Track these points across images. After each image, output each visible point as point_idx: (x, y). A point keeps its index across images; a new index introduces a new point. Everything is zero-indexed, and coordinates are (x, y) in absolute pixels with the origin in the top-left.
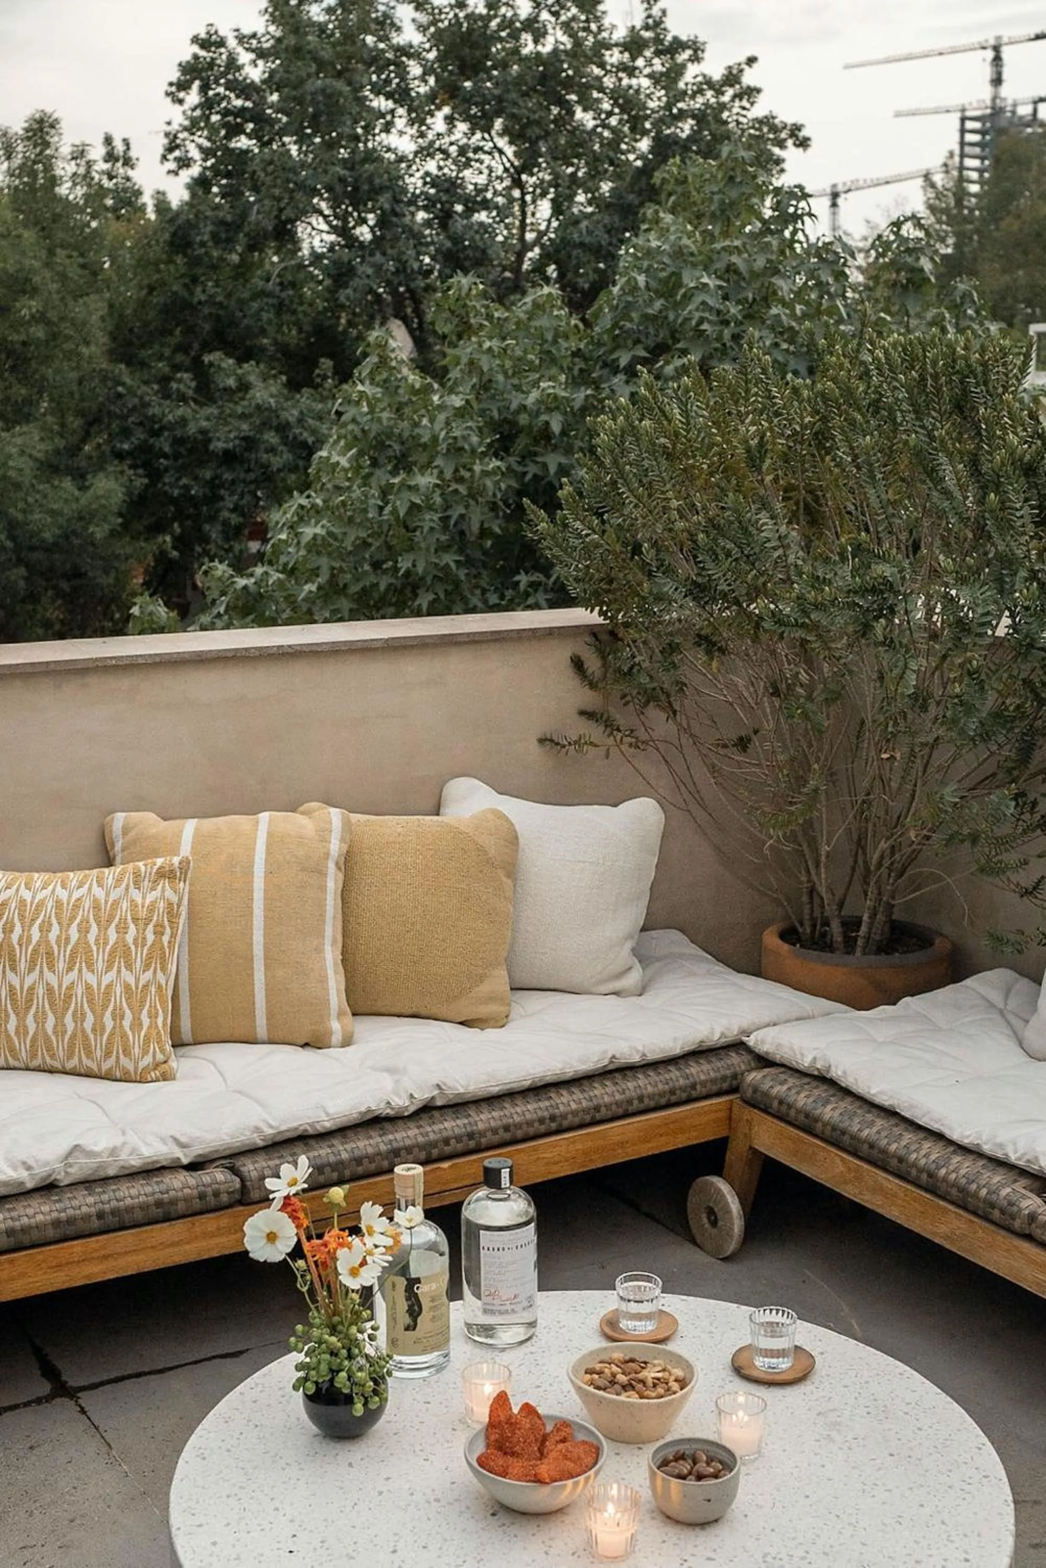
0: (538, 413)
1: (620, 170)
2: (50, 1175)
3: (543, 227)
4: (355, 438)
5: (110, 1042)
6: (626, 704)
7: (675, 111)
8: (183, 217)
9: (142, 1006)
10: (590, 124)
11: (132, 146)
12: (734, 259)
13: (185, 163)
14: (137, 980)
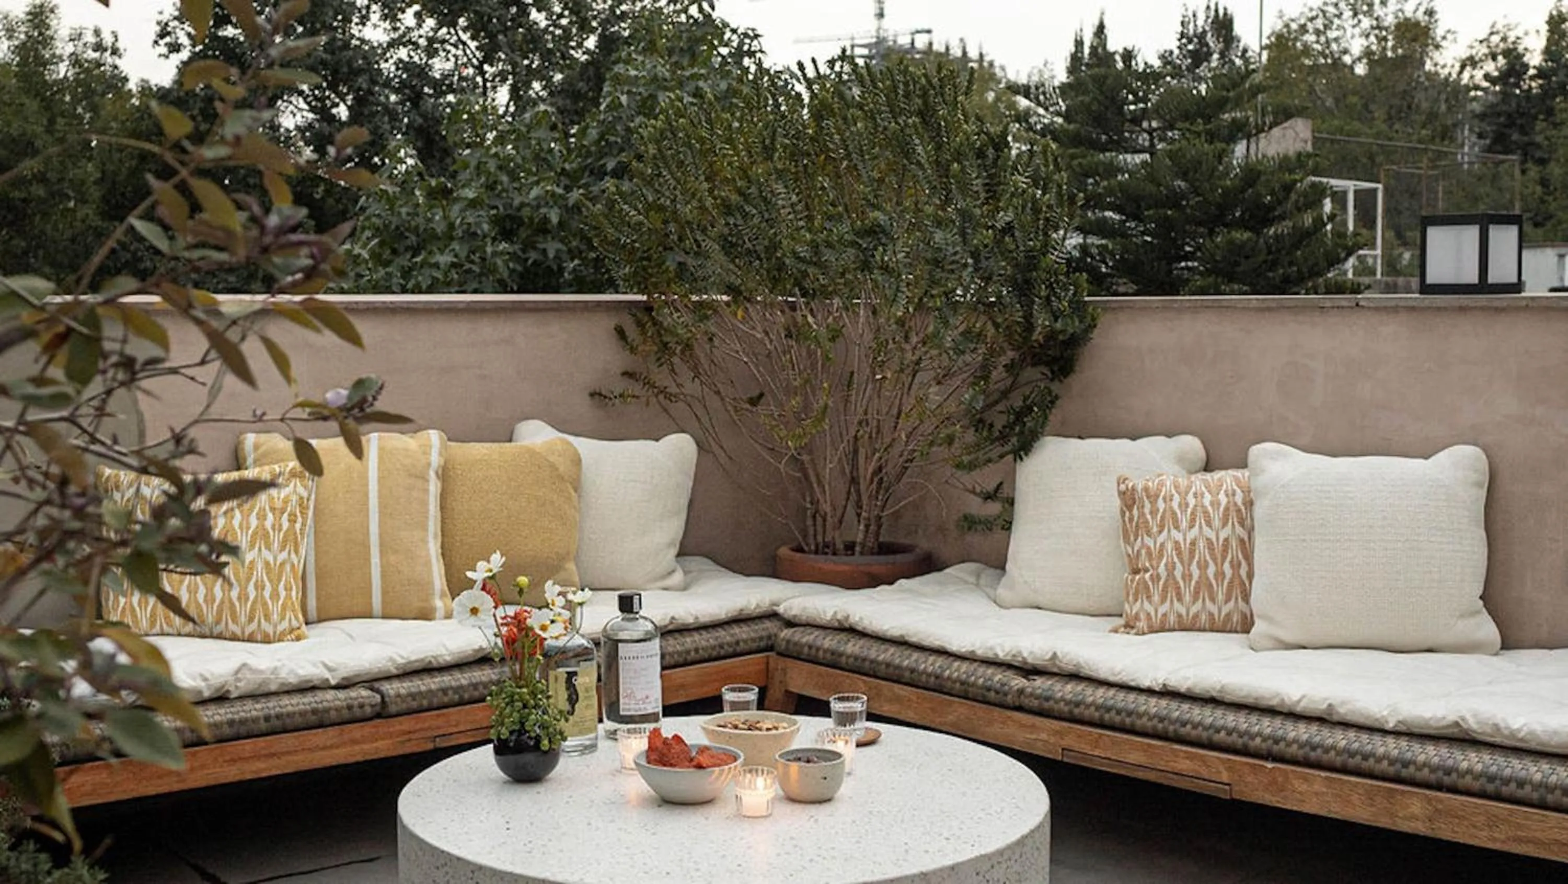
0: (538, 207)
1: (568, 63)
2: (223, 686)
3: (501, 111)
4: (378, 229)
5: (253, 610)
6: (661, 365)
7: (618, 12)
8: (175, 94)
9: (279, 580)
10: (543, 24)
11: (120, 38)
12: (701, 84)
13: (175, 48)
14: (275, 559)
